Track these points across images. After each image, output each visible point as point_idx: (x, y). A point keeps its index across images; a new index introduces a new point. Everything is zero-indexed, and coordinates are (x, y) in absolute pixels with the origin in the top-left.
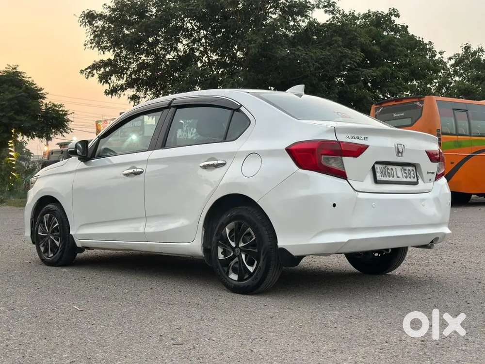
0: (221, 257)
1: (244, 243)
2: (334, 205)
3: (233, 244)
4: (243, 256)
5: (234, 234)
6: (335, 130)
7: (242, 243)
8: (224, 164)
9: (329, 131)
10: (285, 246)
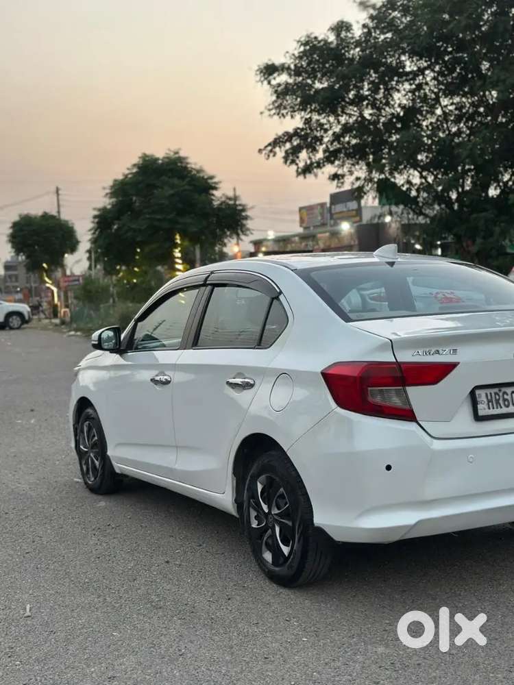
0: (254, 524)
1: (279, 509)
2: (389, 468)
3: (265, 508)
4: (277, 529)
5: (266, 494)
6: (392, 345)
7: (276, 509)
8: (252, 386)
9: (382, 348)
10: (323, 525)
